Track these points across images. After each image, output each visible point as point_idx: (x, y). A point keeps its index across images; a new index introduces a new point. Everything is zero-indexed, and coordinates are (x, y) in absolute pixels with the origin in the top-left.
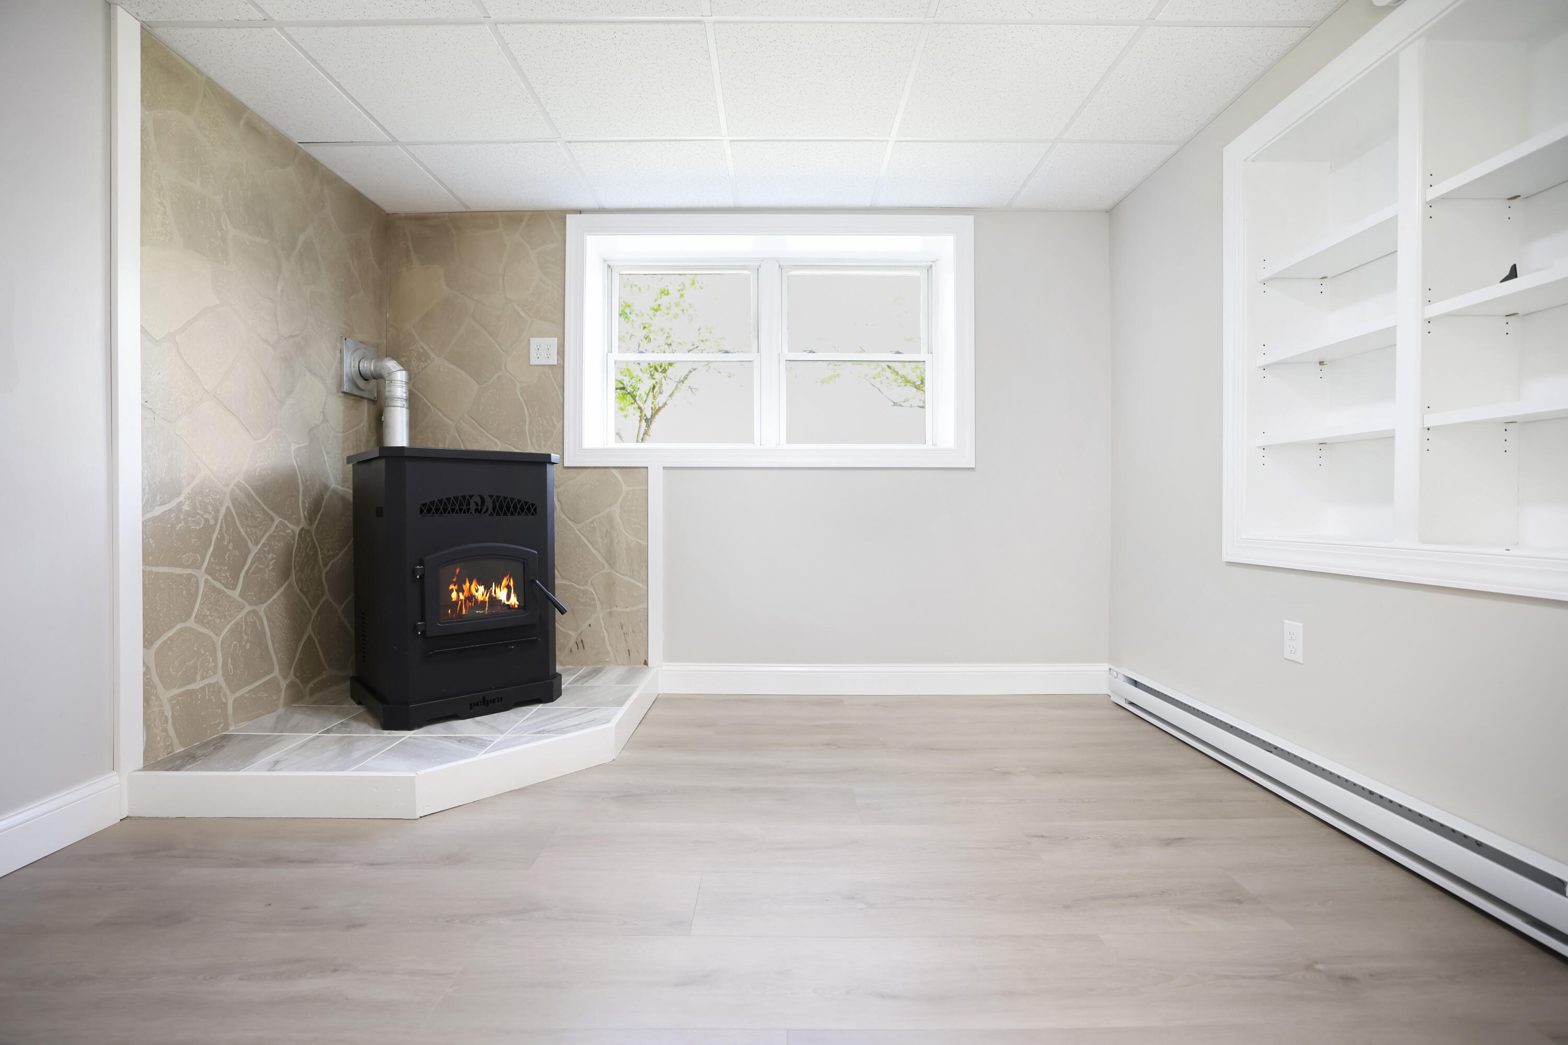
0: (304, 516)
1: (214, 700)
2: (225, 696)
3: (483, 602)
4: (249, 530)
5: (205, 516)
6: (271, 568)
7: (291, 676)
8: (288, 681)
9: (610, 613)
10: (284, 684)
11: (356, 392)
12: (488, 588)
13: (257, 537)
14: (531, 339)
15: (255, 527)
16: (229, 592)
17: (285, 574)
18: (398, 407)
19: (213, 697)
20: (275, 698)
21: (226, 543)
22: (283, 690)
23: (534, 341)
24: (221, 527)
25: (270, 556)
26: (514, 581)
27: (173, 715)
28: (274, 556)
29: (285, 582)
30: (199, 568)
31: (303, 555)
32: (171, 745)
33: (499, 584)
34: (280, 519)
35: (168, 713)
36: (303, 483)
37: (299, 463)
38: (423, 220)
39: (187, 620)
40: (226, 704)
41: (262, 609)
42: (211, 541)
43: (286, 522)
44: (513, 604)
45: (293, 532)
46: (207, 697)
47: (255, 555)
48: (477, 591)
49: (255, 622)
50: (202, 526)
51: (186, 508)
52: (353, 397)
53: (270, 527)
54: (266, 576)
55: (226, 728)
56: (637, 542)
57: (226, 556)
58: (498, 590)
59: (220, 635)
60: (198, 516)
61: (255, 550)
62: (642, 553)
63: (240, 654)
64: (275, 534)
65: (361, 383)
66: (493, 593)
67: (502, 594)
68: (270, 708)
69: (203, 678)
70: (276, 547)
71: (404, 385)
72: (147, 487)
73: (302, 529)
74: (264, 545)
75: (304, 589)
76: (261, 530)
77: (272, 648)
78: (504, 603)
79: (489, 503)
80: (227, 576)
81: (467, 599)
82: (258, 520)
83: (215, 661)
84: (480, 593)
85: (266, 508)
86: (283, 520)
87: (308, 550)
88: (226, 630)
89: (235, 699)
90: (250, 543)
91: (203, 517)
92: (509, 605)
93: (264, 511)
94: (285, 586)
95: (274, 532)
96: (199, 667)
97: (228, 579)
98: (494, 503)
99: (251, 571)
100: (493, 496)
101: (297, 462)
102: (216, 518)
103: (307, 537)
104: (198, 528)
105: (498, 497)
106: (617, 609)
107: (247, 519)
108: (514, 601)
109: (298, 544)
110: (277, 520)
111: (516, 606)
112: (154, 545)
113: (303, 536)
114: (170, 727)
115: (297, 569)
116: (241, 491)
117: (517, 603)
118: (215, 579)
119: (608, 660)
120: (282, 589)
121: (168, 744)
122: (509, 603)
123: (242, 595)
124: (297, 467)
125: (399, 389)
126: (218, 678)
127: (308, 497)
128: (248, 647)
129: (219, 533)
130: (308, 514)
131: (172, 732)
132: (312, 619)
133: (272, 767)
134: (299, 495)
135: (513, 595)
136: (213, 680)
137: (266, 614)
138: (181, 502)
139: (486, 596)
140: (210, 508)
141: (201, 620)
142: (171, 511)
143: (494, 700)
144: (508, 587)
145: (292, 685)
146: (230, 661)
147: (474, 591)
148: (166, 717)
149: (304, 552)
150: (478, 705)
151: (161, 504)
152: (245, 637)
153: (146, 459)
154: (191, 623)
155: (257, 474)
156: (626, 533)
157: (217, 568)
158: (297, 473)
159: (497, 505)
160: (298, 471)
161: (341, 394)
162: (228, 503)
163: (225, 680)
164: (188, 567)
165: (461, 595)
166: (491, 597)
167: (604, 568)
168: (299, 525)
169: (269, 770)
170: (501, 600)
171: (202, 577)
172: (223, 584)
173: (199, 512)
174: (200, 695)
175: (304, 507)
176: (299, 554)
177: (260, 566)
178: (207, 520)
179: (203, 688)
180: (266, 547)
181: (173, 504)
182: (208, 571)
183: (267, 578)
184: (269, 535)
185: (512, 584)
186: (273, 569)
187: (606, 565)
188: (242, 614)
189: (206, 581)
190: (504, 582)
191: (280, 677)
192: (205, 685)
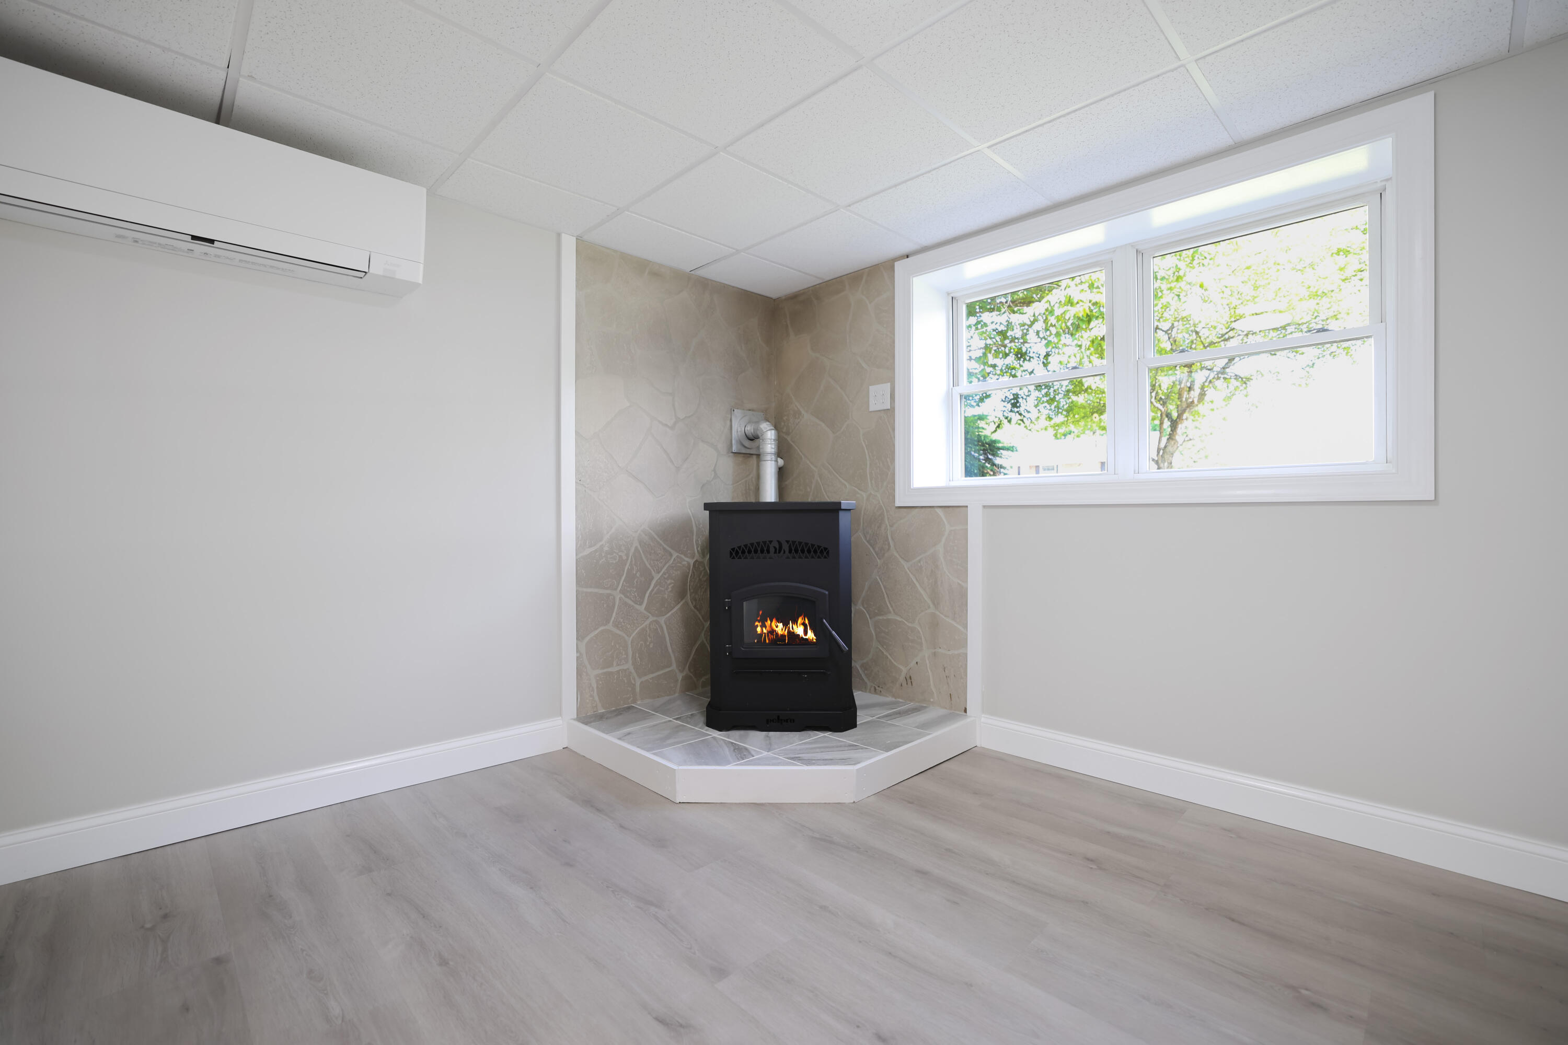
0: (698, 551)
1: (626, 681)
2: (634, 679)
3: (783, 636)
4: (652, 562)
5: (619, 554)
6: (670, 590)
7: (686, 671)
8: (684, 674)
9: (935, 654)
10: (680, 676)
11: (744, 451)
12: (786, 625)
13: (659, 568)
14: (870, 387)
15: (657, 560)
16: (637, 607)
17: (681, 595)
18: (768, 460)
19: (625, 679)
20: (672, 685)
21: (635, 572)
22: (680, 681)
23: (872, 389)
24: (631, 561)
25: (669, 582)
26: (808, 620)
27: (597, 687)
28: (673, 581)
29: (682, 600)
30: (616, 589)
31: (697, 581)
32: (596, 706)
33: (795, 622)
34: (677, 554)
35: (595, 686)
36: (696, 526)
37: (693, 511)
38: (794, 297)
39: (606, 624)
40: (634, 685)
41: (662, 620)
42: (624, 571)
43: (683, 556)
44: (811, 638)
45: (689, 564)
46: (621, 678)
47: (657, 581)
48: (777, 627)
49: (657, 629)
50: (617, 560)
51: (606, 549)
52: (743, 455)
53: (670, 559)
54: (666, 596)
55: (635, 701)
56: (959, 584)
57: (635, 581)
58: (795, 627)
59: (630, 636)
60: (615, 554)
61: (657, 577)
62: (962, 595)
63: (645, 651)
64: (673, 565)
65: (747, 443)
66: (791, 629)
67: (799, 630)
68: (668, 692)
69: (618, 665)
70: (674, 575)
71: (773, 442)
72: (580, 537)
73: (696, 561)
74: (664, 573)
75: (698, 606)
76: (662, 562)
77: (670, 648)
78: (802, 637)
79: (786, 547)
80: (635, 595)
81: (769, 632)
82: (660, 555)
83: (627, 654)
84: (780, 628)
85: (665, 546)
86: (680, 555)
87: (701, 577)
88: (635, 633)
89: (642, 683)
90: (653, 572)
91: (618, 555)
92: (807, 639)
93: (664, 549)
94: (682, 603)
95: (673, 563)
96: (615, 657)
97: (636, 597)
98: (790, 546)
99: (654, 592)
100: (789, 541)
101: (691, 511)
102: (627, 555)
103: (700, 567)
104: (614, 562)
105: (794, 542)
106: (940, 650)
107: (650, 555)
108: (811, 635)
109: (693, 572)
110: (675, 555)
111: (814, 641)
112: (585, 574)
113: (697, 566)
114: (595, 694)
115: (692, 591)
116: (646, 535)
117: (815, 638)
118: (627, 597)
119: (932, 700)
120: (679, 606)
121: (594, 705)
122: (807, 637)
123: (647, 609)
124: (691, 515)
125: (769, 445)
126: (629, 666)
127: (701, 537)
128: (651, 646)
129: (629, 565)
130: (701, 550)
131: (597, 698)
132: (705, 629)
133: (623, 737)
134: (693, 535)
135: (809, 632)
136: (625, 667)
137: (666, 623)
138: (603, 545)
139: (785, 630)
140: (623, 548)
141: (616, 625)
142: (596, 551)
143: (787, 720)
144: (804, 624)
145: (685, 678)
146: (637, 655)
147: (774, 627)
148: (593, 688)
149: (698, 579)
150: (773, 722)
151: (590, 547)
152: (649, 639)
153: (578, 518)
154: (610, 626)
155: (658, 522)
156: (949, 574)
157: (628, 589)
158: (691, 519)
159: (793, 549)
160: (692, 518)
161: (732, 454)
162: (636, 544)
163: (634, 668)
164: (607, 589)
165: (764, 629)
166: (789, 632)
167: (929, 607)
168: (693, 558)
169: (619, 739)
170: (799, 635)
171: (618, 596)
172: (633, 601)
173: (616, 551)
174: (616, 676)
175: (697, 544)
176: (693, 580)
177: (661, 588)
178: (620, 556)
179: (618, 672)
180: (665, 575)
181: (598, 546)
182: (622, 592)
183: (666, 598)
184: (669, 566)
185: (807, 622)
186: (671, 591)
187: (931, 606)
188: (647, 622)
189: (620, 599)
190: (800, 621)
191: (677, 671)
192: (620, 670)
